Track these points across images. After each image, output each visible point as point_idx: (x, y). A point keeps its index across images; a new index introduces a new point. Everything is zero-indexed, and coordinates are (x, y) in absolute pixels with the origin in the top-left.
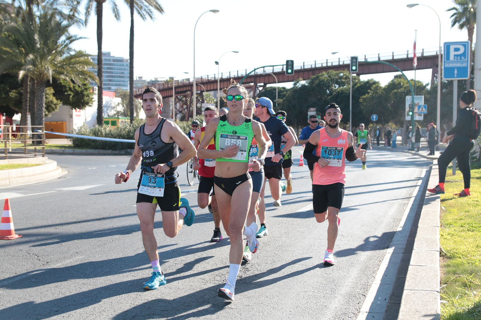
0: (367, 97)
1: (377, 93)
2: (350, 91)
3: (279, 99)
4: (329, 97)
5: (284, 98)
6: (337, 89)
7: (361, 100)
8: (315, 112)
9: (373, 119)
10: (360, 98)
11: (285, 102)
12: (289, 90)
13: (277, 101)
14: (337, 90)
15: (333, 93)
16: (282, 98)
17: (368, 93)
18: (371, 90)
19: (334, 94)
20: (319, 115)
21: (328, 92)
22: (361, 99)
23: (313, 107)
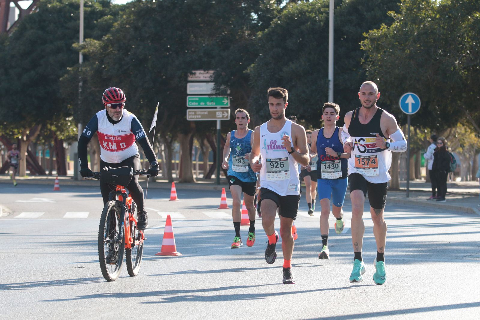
0: (385, 35)
1: (416, 20)
2: (328, 13)
3: (88, 40)
4: (260, 34)
5: (105, 38)
6: (285, 7)
7: (365, 45)
8: (212, 85)
9: (406, 106)
10: (364, 38)
11: (110, 49)
12: (123, 8)
13: (83, 47)
14: (285, 12)
15: (271, 19)
16: (99, 38)
17: (390, 21)
18: (398, 11)
19: (277, 25)
20: (223, 93)
21: (254, 16)
22: (366, 42)
23: (205, 67)
